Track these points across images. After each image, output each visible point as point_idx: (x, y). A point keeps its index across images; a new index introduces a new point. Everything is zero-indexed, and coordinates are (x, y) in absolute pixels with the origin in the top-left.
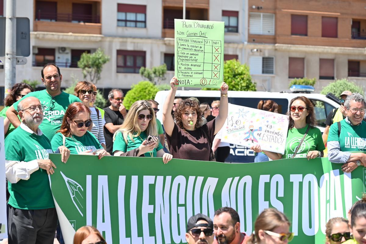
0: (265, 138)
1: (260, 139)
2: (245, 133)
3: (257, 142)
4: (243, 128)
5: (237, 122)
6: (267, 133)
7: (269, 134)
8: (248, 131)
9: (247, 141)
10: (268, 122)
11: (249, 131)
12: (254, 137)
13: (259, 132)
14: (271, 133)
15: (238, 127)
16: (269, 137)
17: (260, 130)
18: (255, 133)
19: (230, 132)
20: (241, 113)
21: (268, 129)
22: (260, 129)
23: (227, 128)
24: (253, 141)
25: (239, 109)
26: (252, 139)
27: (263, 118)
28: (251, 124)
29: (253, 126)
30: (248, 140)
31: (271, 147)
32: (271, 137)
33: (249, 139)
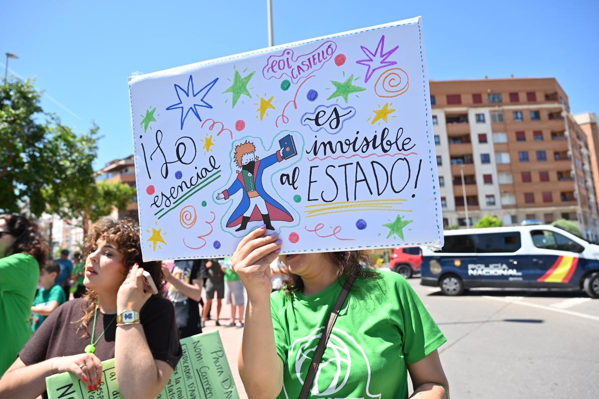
0: (323, 185)
1: (298, 199)
2: (228, 193)
3: (290, 218)
4: (210, 168)
5: (182, 147)
6: (323, 160)
7: (338, 159)
8: (235, 176)
9: (243, 227)
10: (312, 96)
11: (240, 175)
12: (269, 201)
13: (286, 166)
14: (345, 147)
15: (189, 173)
16: (338, 174)
17: (286, 156)
18: (270, 178)
19: (167, 209)
20: (188, 102)
21: (324, 135)
22: (288, 146)
23: (151, 190)
24: (267, 219)
25: (175, 85)
26: (264, 211)
27: (285, 86)
28: (240, 137)
29: (249, 147)
30: (246, 220)
31: (361, 225)
32: (351, 169)
33: (248, 214)
